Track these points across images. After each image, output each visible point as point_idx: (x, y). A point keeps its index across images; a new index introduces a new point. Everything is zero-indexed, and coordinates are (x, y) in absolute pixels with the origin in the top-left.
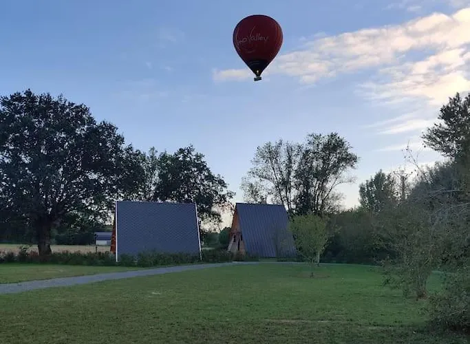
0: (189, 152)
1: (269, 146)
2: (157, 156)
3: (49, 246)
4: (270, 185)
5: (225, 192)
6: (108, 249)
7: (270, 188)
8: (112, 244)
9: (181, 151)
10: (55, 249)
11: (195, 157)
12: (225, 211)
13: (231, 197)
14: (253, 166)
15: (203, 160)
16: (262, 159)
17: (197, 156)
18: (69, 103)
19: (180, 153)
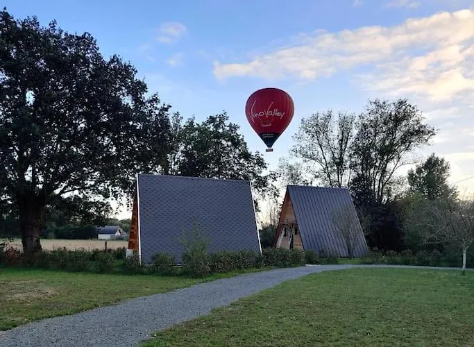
0: (221, 122)
1: (315, 118)
2: (183, 123)
3: (38, 242)
4: (318, 167)
5: (264, 173)
6: (125, 244)
7: (317, 170)
8: (131, 238)
9: (212, 119)
10: (48, 245)
11: (228, 128)
12: (267, 196)
13: (275, 179)
14: (296, 143)
15: (238, 132)
16: (307, 135)
17: (230, 126)
18: (66, 34)
19: (210, 123)
